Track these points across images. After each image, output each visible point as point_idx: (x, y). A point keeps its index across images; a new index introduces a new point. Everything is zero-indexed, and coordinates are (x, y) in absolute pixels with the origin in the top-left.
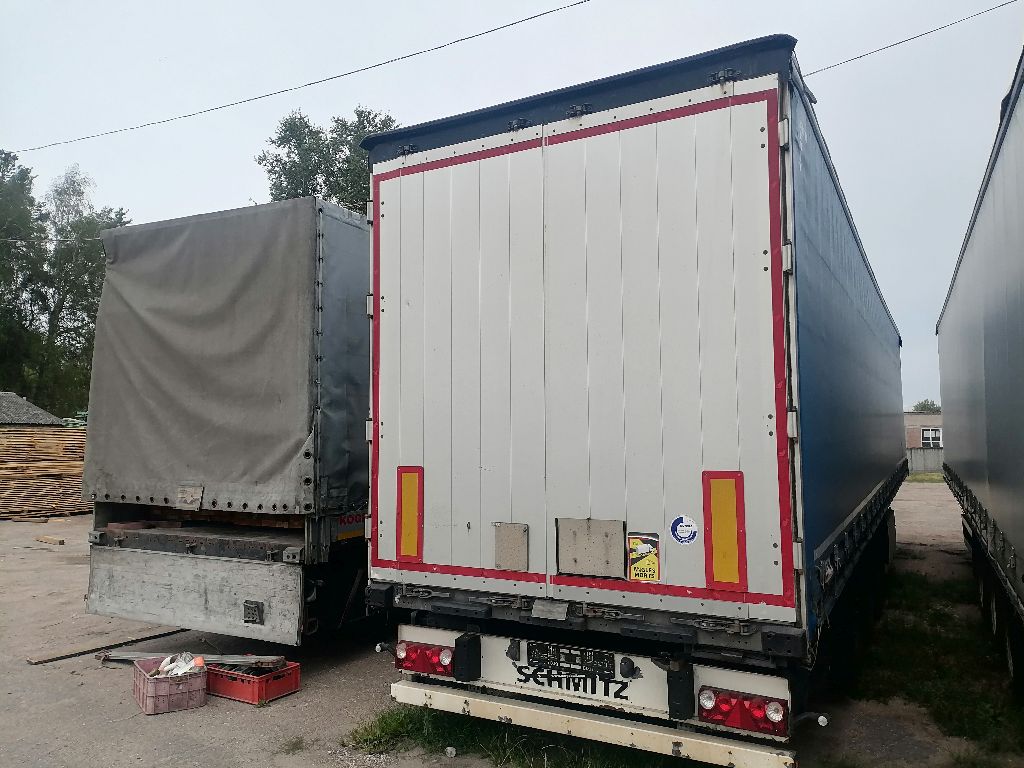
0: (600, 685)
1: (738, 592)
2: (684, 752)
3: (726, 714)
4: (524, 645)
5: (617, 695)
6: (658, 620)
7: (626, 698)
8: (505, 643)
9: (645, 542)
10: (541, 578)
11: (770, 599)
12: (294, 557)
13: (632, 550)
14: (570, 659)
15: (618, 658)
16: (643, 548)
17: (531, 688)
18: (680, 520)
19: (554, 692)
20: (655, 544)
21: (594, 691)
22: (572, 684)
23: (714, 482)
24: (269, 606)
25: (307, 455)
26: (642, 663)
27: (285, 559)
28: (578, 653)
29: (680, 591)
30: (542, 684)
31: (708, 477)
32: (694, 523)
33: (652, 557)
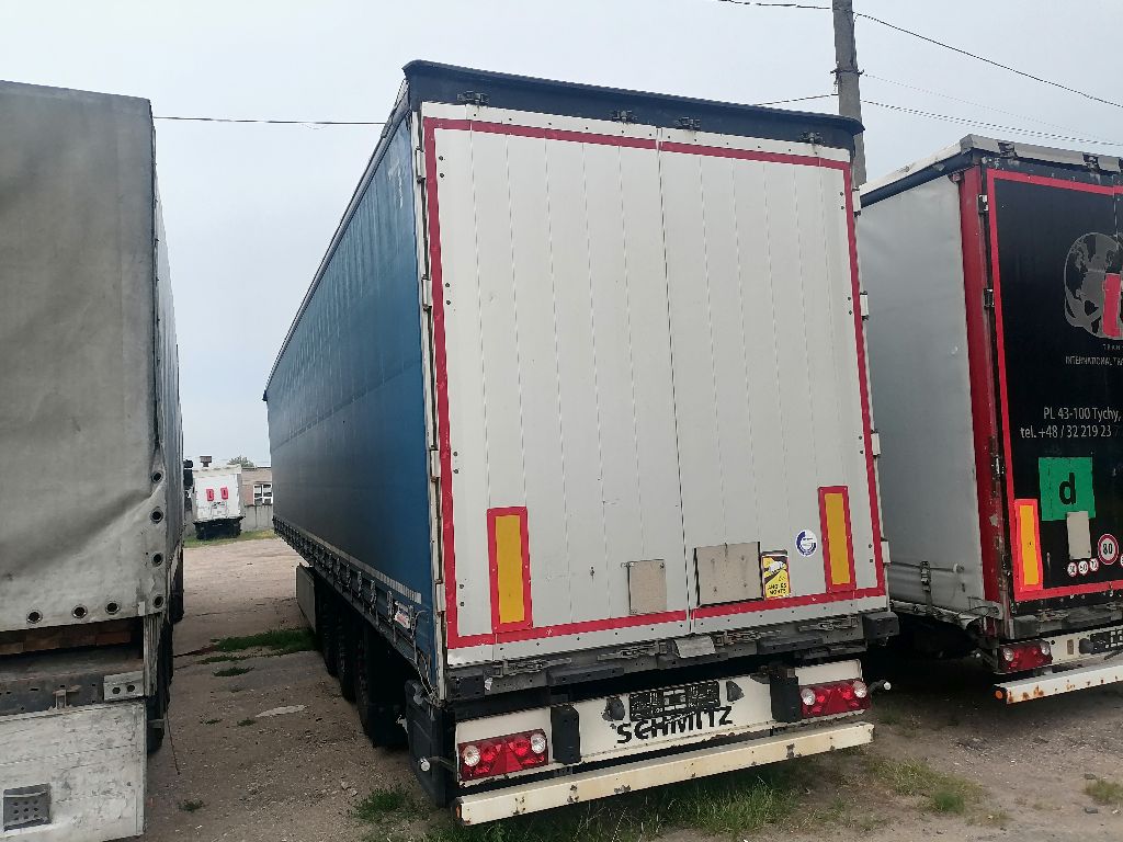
0: (705, 718)
1: (849, 591)
2: (796, 752)
3: (824, 705)
4: (625, 699)
5: (723, 722)
6: (785, 632)
7: (730, 722)
8: (601, 705)
9: (776, 559)
10: (680, 615)
11: (869, 592)
12: (131, 688)
13: (767, 570)
14: (675, 700)
15: (722, 684)
16: (775, 565)
17: (636, 746)
18: (803, 535)
19: (659, 742)
20: (784, 560)
21: (699, 726)
22: (677, 726)
23: (828, 496)
24: (67, 786)
25: (156, 516)
26: (745, 683)
27: (109, 695)
28: (683, 691)
29: (805, 600)
30: (646, 737)
31: (823, 491)
32: (813, 536)
33: (783, 573)
